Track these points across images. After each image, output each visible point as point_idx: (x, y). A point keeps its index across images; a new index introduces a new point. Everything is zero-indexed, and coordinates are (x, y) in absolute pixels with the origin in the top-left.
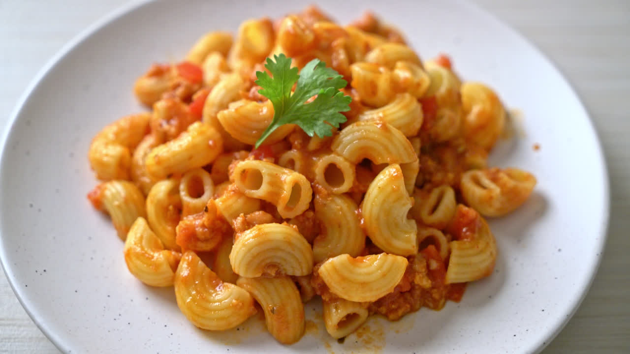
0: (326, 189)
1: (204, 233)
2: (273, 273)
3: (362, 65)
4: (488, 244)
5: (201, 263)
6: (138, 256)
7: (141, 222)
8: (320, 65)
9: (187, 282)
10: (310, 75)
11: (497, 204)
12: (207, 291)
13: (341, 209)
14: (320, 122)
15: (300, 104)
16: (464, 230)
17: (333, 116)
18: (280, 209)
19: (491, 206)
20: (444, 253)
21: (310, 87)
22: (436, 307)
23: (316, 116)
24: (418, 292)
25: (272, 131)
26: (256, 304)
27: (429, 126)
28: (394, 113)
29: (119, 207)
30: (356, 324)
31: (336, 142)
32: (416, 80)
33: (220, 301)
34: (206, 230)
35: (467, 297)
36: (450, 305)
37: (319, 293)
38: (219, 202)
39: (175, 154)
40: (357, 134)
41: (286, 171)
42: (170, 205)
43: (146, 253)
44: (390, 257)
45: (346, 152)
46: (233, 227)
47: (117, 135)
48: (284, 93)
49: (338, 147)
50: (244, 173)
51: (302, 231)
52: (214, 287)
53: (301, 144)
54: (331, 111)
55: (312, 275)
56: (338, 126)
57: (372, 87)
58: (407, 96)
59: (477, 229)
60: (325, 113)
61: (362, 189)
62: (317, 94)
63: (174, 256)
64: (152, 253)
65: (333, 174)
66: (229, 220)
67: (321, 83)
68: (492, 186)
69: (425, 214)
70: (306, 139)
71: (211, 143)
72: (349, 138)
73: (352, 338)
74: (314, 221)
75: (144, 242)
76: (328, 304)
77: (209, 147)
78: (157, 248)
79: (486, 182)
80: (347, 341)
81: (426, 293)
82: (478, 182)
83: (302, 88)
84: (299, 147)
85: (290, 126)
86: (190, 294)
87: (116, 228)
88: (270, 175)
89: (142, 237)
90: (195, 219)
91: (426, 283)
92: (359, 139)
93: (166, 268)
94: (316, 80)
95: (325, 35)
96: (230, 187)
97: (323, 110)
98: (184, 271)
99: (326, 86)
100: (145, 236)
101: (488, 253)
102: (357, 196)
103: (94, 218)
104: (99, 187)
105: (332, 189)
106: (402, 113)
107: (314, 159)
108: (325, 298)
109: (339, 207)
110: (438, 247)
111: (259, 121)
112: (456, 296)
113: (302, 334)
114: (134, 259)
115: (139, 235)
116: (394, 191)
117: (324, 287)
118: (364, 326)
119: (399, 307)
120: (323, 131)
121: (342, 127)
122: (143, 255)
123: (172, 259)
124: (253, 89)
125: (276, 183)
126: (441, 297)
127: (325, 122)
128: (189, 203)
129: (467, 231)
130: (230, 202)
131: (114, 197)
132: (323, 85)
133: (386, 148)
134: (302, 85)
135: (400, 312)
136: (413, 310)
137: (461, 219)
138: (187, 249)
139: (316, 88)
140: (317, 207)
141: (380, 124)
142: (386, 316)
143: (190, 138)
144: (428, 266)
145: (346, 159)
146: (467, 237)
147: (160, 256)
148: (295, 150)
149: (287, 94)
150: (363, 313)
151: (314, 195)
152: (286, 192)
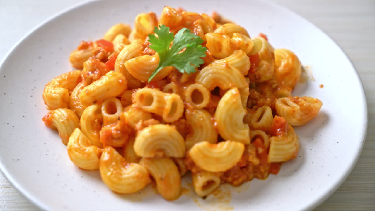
0: (192, 105)
1: (117, 134)
2: (161, 154)
3: (212, 34)
4: (293, 138)
5: (116, 153)
6: (77, 150)
7: (77, 130)
8: (186, 31)
9: (108, 163)
10: (180, 36)
11: (298, 116)
12: (120, 169)
13: (202, 117)
14: (188, 64)
15: (175, 54)
16: (278, 130)
17: (195, 60)
18: (165, 116)
19: (294, 117)
20: (266, 143)
21: (181, 43)
22: (263, 178)
23: (185, 61)
24: (251, 168)
25: (158, 71)
26: (151, 177)
27: (254, 70)
28: (232, 60)
29: (63, 122)
30: (213, 187)
31: (198, 77)
32: (245, 42)
33: (128, 174)
34: (119, 132)
35: (282, 171)
36: (271, 176)
37: (189, 168)
38: (126, 114)
39: (98, 88)
40: (211, 71)
41: (168, 94)
42: (95, 119)
43: (81, 147)
44: (234, 143)
45: (204, 81)
46: (135, 129)
47: (60, 82)
48: (165, 47)
49: (199, 78)
50: (142, 96)
51: (179, 130)
52: (124, 166)
53: (176, 79)
54: (194, 57)
55: (185, 157)
56: (199, 66)
57: (219, 46)
58: (241, 51)
59: (286, 130)
60: (191, 59)
61: (214, 105)
62: (185, 47)
63: (99, 150)
64: (85, 148)
65: (196, 96)
66: (132, 124)
67: (188, 41)
68: (295, 105)
69: (254, 122)
70: (179, 75)
71: (120, 81)
72: (206, 73)
73: (211, 196)
74: (186, 125)
75: (80, 142)
76: (196, 174)
77: (120, 83)
78: (88, 145)
79: (291, 103)
80: (208, 198)
81: (256, 168)
82: (286, 103)
83: (176, 45)
84: (175, 80)
85: (170, 68)
86: (109, 171)
87: (61, 137)
88: (158, 96)
89: (78, 139)
90: (111, 127)
91: (256, 161)
92: (212, 73)
93: (94, 156)
94: (185, 39)
95: (189, 18)
96: (133, 106)
97: (190, 57)
98: (106, 157)
99: (190, 43)
100: (80, 138)
101: (294, 144)
102: (211, 110)
103: (47, 133)
104: (50, 113)
105: (196, 105)
106: (237, 60)
107: (185, 88)
108: (194, 170)
109: (200, 116)
110: (263, 141)
111: (150, 66)
112: (274, 171)
113: (180, 194)
114: (74, 151)
115: (76, 137)
116: (234, 103)
117: (193, 164)
118: (218, 189)
119: (239, 177)
120: (189, 69)
121: (201, 67)
122: (79, 149)
123: (97, 151)
124: (146, 49)
125: (161, 102)
126: (266, 171)
127: (191, 64)
128: (107, 117)
129: (280, 131)
130: (134, 114)
131: (60, 117)
132: (189, 42)
133: (229, 79)
134: (176, 43)
135: (240, 180)
136: (248, 179)
137: (276, 124)
138: (107, 145)
139: (184, 43)
140: (187, 117)
141: (224, 64)
142: (231, 183)
143: (107, 79)
144: (257, 151)
145: (204, 86)
146: (280, 134)
147: (90, 149)
148: (173, 83)
149: (167, 48)
150: (218, 181)
151: (185, 109)
152: (168, 106)
